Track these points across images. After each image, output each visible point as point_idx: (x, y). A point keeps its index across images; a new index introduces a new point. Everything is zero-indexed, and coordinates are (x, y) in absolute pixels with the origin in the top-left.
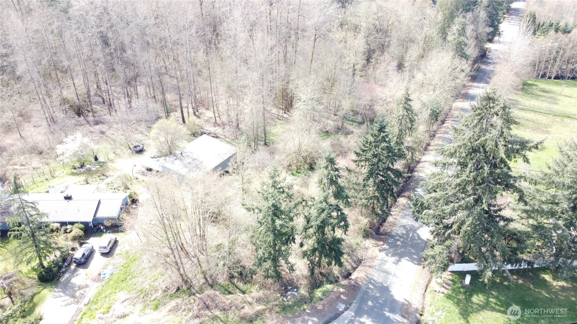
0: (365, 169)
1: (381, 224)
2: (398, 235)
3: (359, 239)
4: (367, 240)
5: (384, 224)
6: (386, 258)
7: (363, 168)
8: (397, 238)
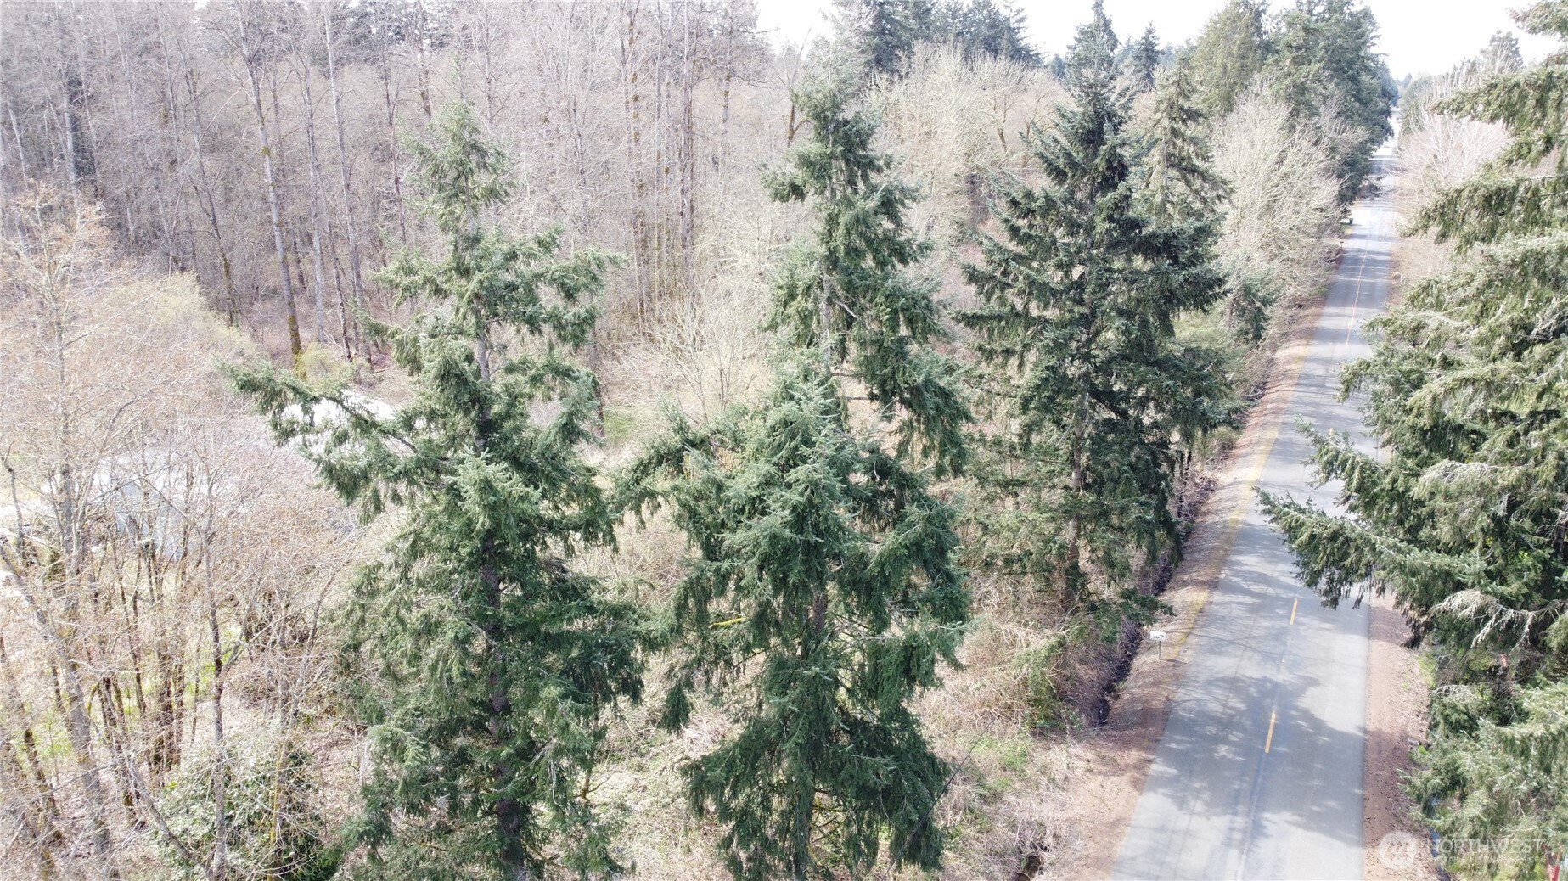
0: (1021, 365)
1: (1109, 688)
2: (1215, 720)
3: (1015, 739)
4: (1056, 748)
5: (1122, 685)
6: (1182, 821)
7: (1014, 361)
8: (1211, 730)
